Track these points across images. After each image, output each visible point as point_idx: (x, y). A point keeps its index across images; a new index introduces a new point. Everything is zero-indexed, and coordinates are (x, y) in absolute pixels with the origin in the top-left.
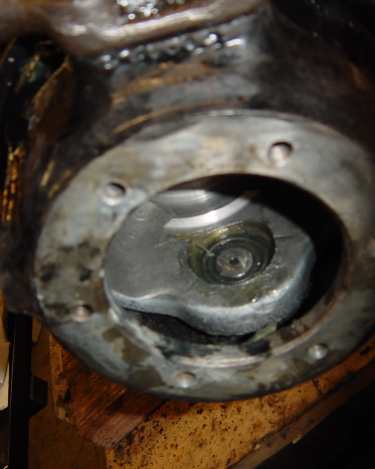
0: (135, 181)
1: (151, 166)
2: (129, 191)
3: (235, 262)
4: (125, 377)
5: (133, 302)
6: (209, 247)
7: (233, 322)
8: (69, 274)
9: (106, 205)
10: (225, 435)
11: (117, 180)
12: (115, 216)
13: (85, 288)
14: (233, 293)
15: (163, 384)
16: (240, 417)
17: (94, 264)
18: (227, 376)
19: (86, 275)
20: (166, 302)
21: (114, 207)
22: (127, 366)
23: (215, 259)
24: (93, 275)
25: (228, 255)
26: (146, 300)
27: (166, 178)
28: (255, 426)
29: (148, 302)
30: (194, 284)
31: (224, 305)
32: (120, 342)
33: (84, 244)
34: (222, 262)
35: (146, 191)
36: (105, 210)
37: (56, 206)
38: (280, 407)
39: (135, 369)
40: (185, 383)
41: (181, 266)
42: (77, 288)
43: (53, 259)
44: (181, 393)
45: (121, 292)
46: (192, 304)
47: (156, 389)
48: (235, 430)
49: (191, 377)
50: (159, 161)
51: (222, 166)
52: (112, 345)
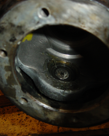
0: (55, 14)
1: (64, 11)
2: (50, 16)
3: (62, 74)
4: (3, 87)
5: (22, 65)
6: (57, 64)
7: (51, 92)
8: (7, 36)
9: (38, 16)
10: (22, 126)
11: (48, 9)
12: (38, 23)
13: (9, 45)
14: (57, 83)
15: (15, 98)
16: (30, 123)
17: (18, 38)
18: (39, 109)
19: (13, 40)
20: (32, 72)
21: (40, 19)
22: (6, 83)
23: (56, 69)
24: (16, 41)
25: (62, 70)
26: (27, 67)
27: (67, 20)
28: (32, 129)
29: (27, 68)
30: (45, 72)
31: (51, 85)
32: (10, 73)
33: (20, 27)
34: (58, 71)
35: (56, 20)
36: (36, 18)
37: (19, 5)
38: (43, 128)
39: (9, 86)
40: (23, 102)
41: (45, 64)
42: (7, 43)
43: (5, 26)
44: (19, 105)
45: (20, 59)
46: (41, 78)
47: (11, 98)
48: (26, 126)
49: (26, 101)
50: (69, 11)
51: (90, 28)
52: (6, 72)
